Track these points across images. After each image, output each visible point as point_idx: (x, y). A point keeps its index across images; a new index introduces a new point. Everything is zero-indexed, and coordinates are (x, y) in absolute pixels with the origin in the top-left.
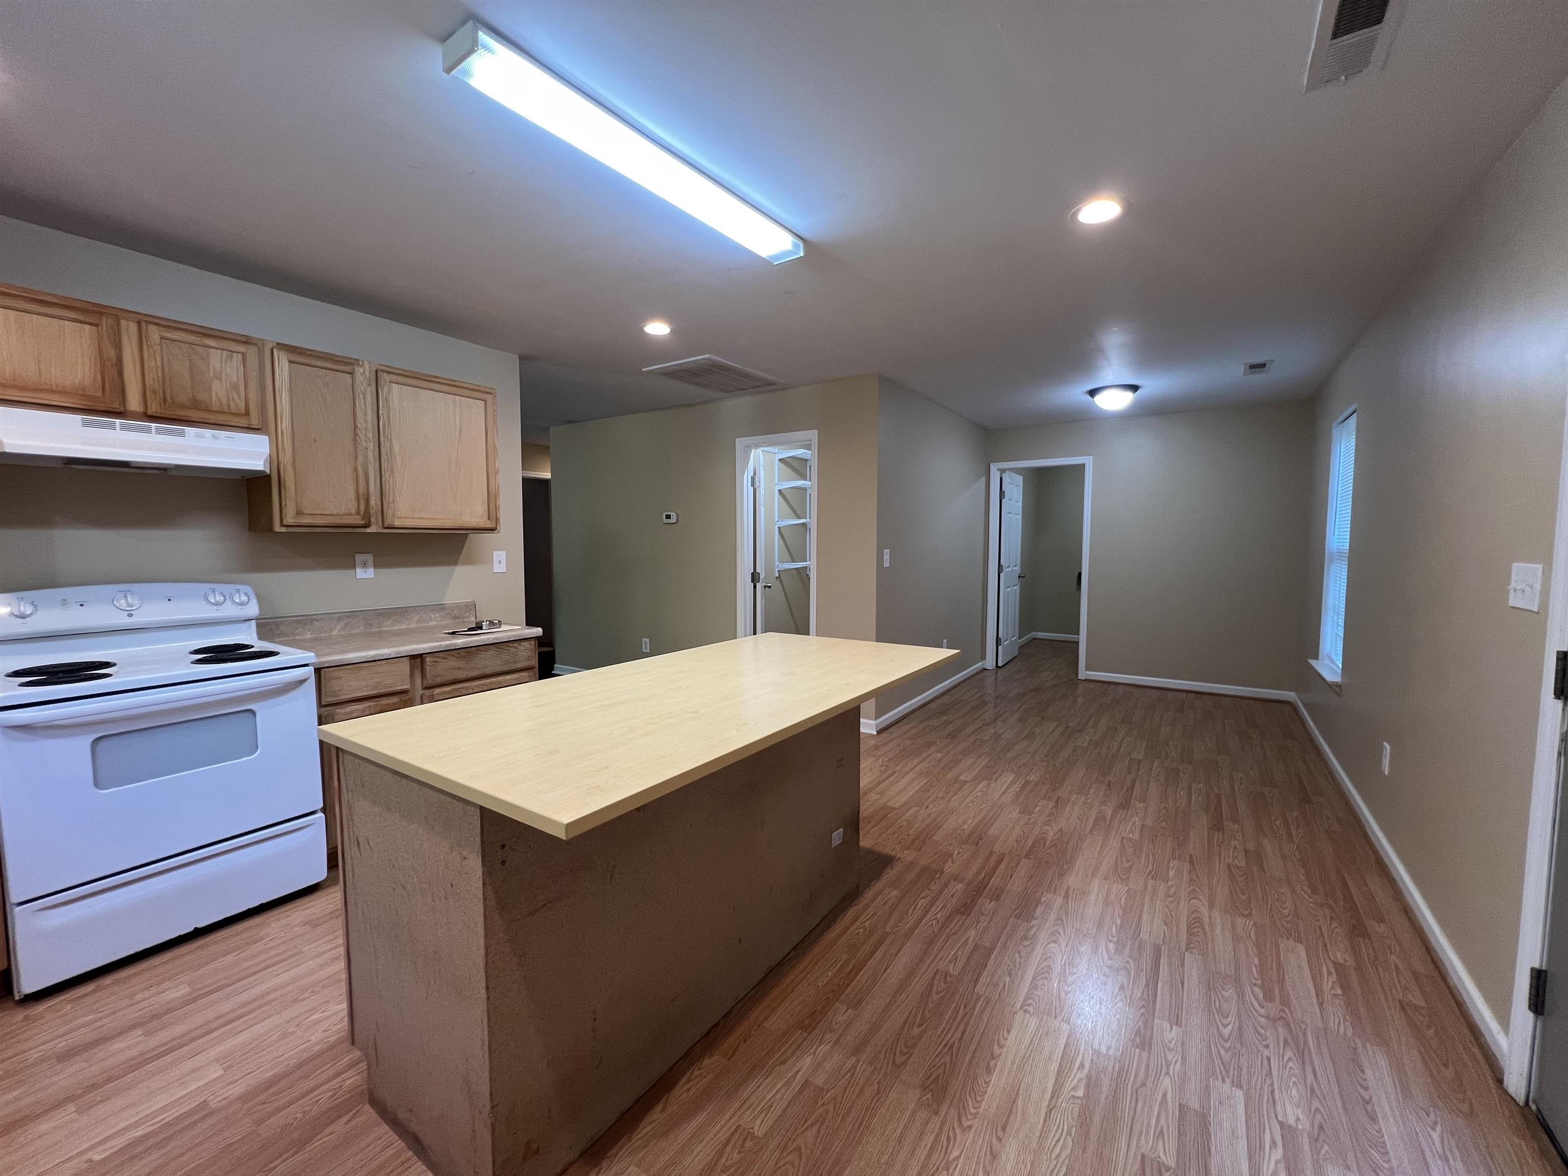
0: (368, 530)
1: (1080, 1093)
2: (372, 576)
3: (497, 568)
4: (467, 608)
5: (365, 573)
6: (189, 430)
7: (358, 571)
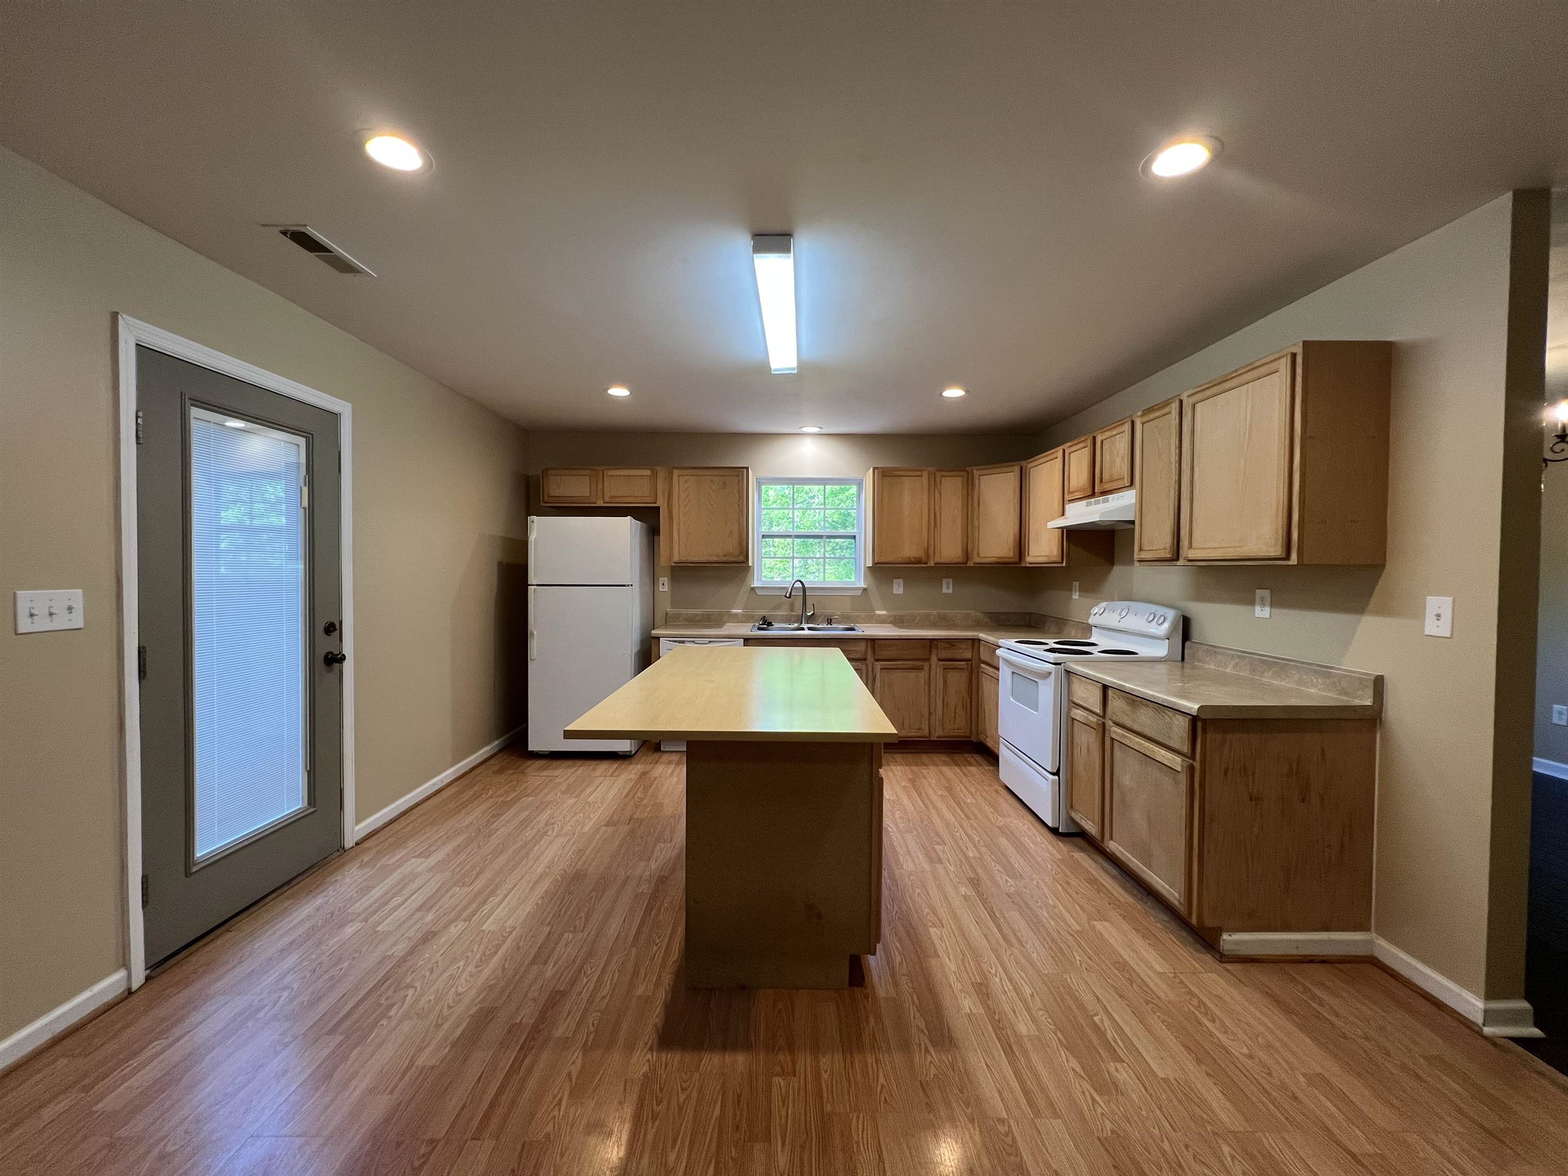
0: (1180, 563)
2: (1268, 616)
3: (1432, 627)
4: (1360, 681)
5: (1262, 612)
6: (1111, 497)
7: (1258, 608)
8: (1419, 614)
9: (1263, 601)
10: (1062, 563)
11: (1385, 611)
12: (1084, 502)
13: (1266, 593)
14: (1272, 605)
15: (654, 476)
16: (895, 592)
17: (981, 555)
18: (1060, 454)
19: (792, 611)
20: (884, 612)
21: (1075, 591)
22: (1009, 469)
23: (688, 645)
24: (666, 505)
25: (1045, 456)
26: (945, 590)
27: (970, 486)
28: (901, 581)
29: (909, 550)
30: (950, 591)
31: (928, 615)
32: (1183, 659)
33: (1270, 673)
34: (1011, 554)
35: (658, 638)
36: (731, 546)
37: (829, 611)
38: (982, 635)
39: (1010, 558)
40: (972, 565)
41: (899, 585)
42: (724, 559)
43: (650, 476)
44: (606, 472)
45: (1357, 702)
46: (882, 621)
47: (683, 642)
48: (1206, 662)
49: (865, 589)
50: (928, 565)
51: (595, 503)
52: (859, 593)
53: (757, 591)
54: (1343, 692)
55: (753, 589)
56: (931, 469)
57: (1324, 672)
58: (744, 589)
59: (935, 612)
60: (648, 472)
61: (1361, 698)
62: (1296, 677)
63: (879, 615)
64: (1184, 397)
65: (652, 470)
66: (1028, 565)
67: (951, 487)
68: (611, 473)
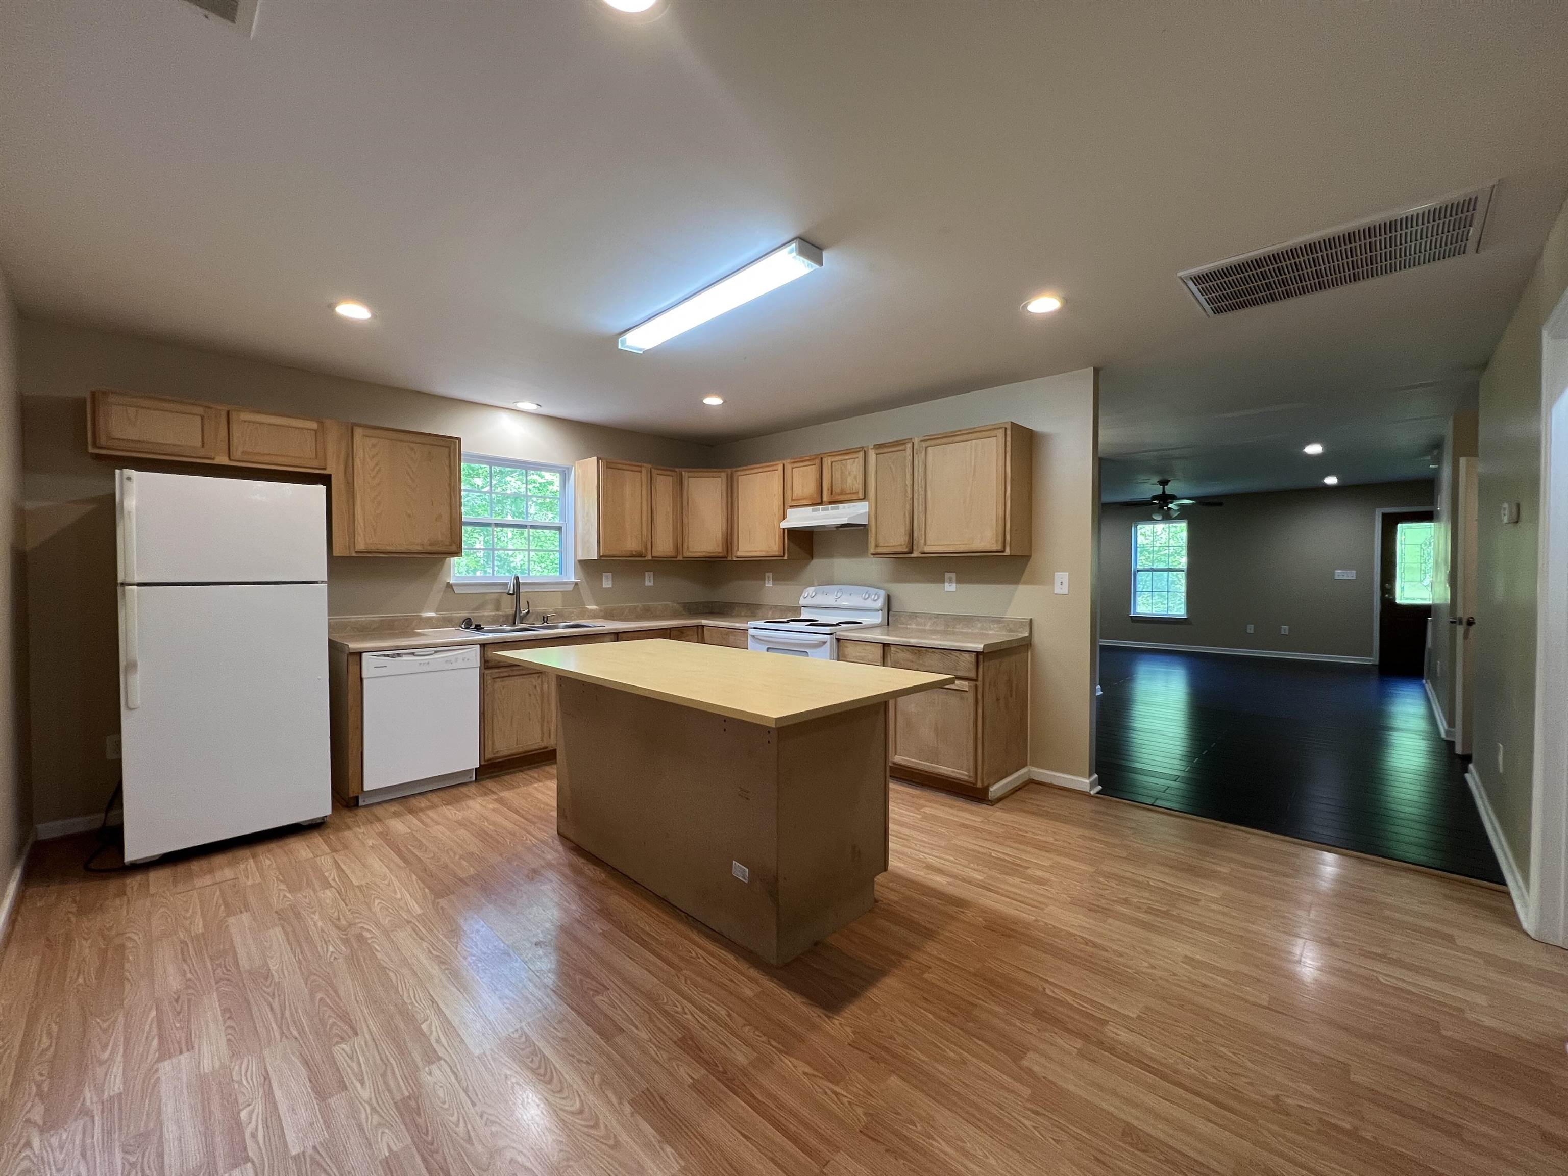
0: (912, 555)
1: (424, 1027)
2: (954, 589)
3: (1058, 589)
4: (1021, 623)
5: (950, 587)
6: (840, 506)
7: (947, 585)
8: (1052, 582)
9: (950, 581)
10: (784, 556)
11: (1030, 582)
12: (810, 508)
13: (953, 575)
14: (959, 581)
15: (322, 428)
16: (604, 586)
17: (691, 549)
18: (780, 467)
19: (497, 610)
20: (595, 607)
21: (769, 580)
22: (717, 474)
23: (405, 658)
24: (341, 474)
25: (762, 467)
26: (647, 584)
27: (680, 484)
28: (610, 575)
29: (631, 544)
30: (651, 584)
31: (636, 608)
32: (888, 624)
33: (961, 625)
34: (720, 550)
35: (359, 654)
36: (440, 533)
37: (540, 609)
38: (704, 622)
39: (719, 553)
40: (681, 559)
41: (607, 577)
42: (430, 548)
43: (316, 431)
44: (234, 416)
45: (1021, 635)
46: (594, 616)
47: (399, 656)
48: (910, 624)
49: (576, 584)
50: (646, 559)
51: (213, 459)
52: (571, 588)
53: (455, 588)
54: (1010, 631)
55: (449, 586)
56: (649, 466)
57: (998, 620)
58: (439, 586)
59: (640, 605)
60: (314, 425)
61: (1021, 632)
62: (979, 625)
63: (591, 610)
64: (916, 441)
65: (321, 424)
66: (735, 559)
67: (664, 484)
68: (244, 416)
